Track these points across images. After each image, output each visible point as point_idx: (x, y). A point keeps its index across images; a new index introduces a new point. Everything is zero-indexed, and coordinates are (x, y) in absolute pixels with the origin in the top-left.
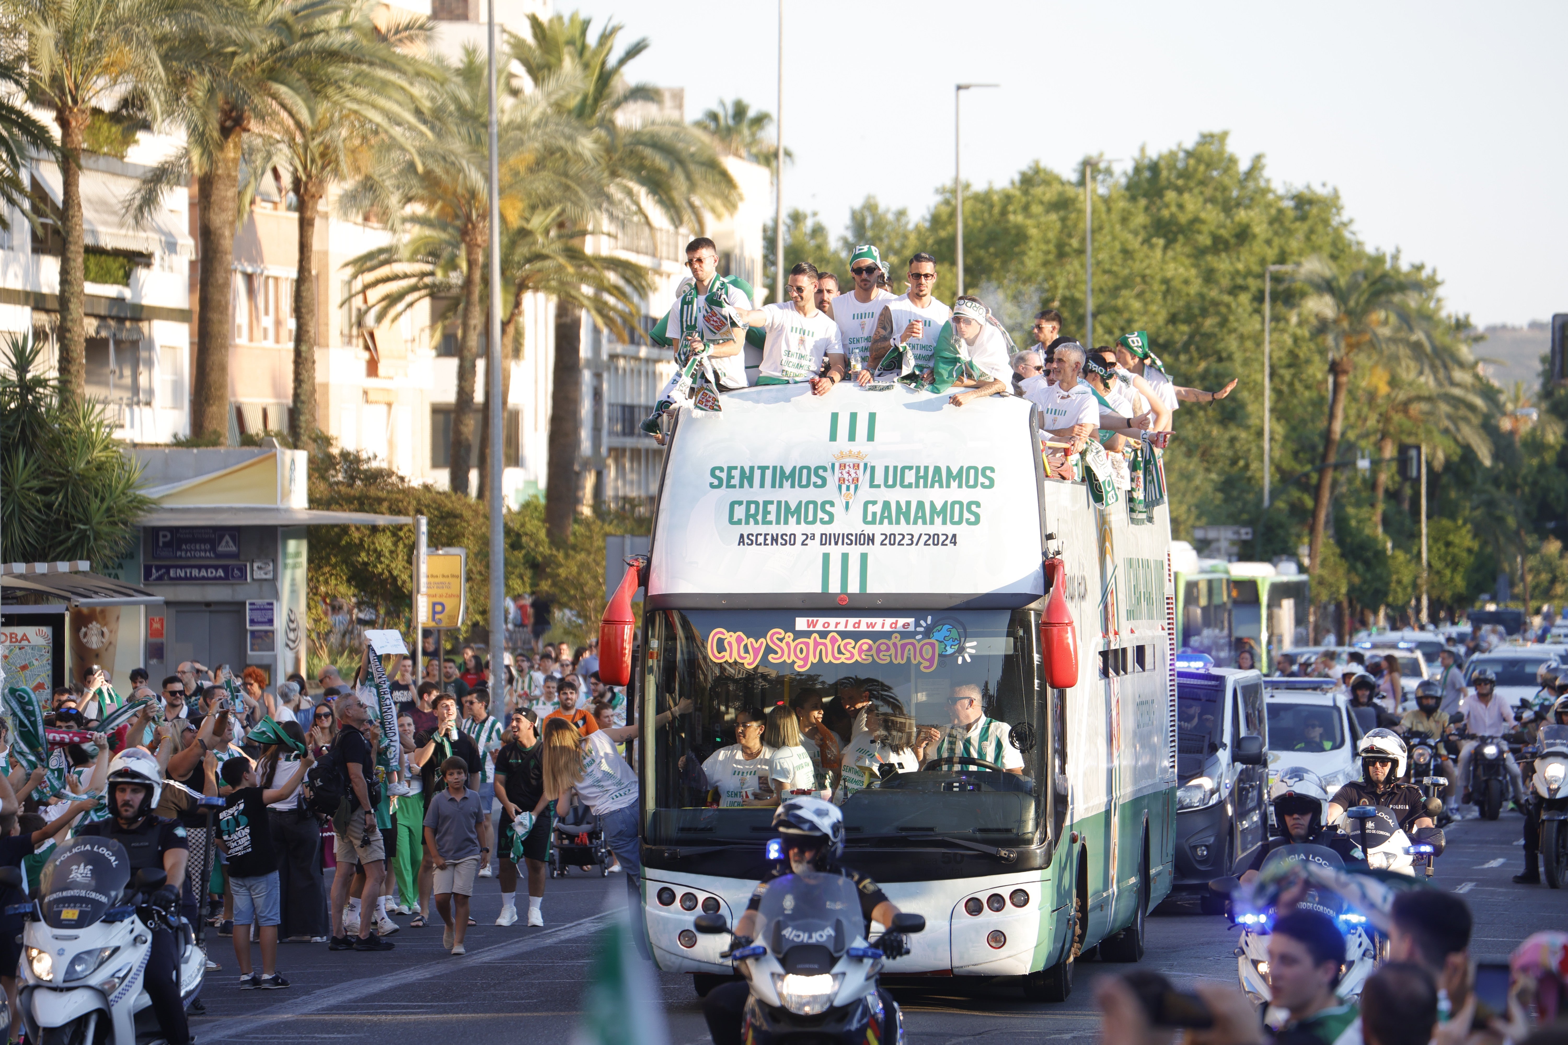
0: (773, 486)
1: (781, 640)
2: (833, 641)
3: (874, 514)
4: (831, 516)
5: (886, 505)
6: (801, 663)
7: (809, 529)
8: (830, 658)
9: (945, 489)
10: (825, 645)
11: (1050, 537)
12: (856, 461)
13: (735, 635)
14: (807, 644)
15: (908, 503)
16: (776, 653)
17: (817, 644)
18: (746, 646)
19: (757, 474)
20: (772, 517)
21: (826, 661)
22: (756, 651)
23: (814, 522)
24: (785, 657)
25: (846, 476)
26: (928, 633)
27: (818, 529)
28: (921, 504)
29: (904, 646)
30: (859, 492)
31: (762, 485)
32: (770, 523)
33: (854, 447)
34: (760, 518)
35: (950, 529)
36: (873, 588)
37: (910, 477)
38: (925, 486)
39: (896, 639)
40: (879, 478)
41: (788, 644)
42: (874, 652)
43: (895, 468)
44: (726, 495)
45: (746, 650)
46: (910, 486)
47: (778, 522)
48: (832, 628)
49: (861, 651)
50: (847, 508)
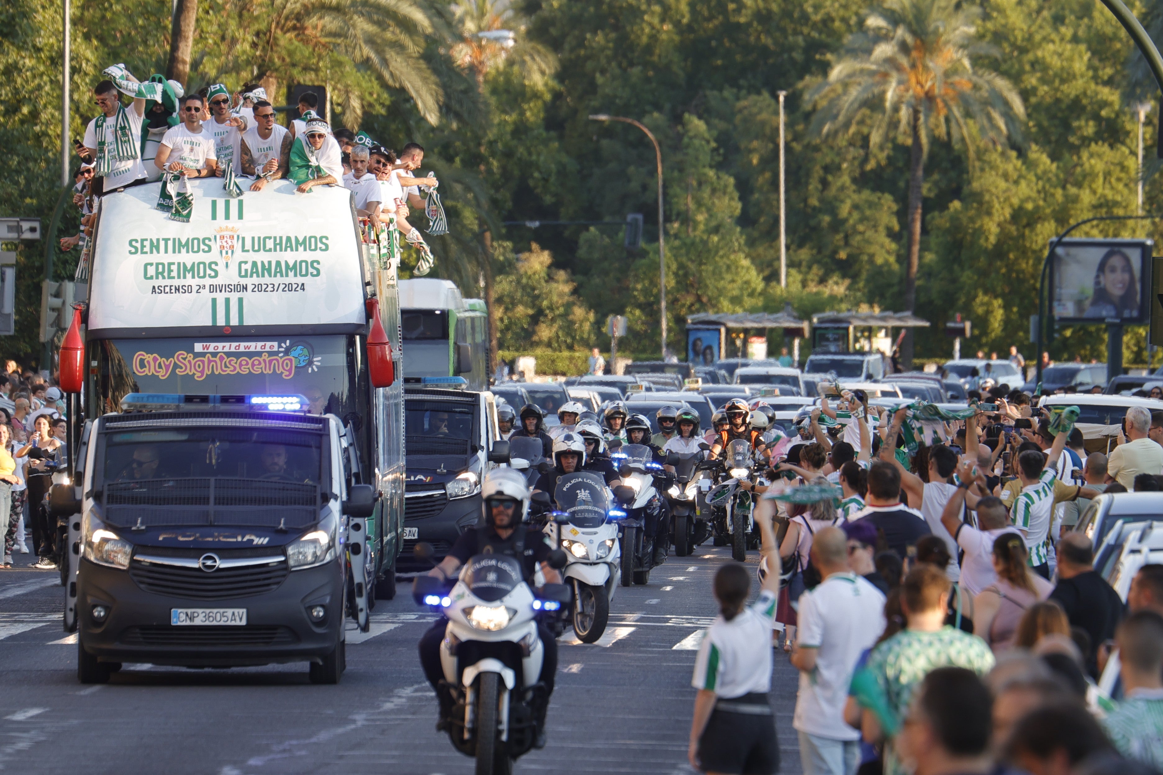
0: (174, 252)
1: (185, 359)
2: (222, 359)
3: (246, 270)
4: (216, 272)
5: (254, 264)
6: (198, 374)
7: (202, 282)
8: (219, 370)
9: (294, 252)
10: (215, 362)
11: (368, 284)
12: (231, 233)
13: (152, 356)
14: (203, 362)
15: (270, 263)
16: (181, 368)
17: (210, 361)
18: (160, 364)
19: (162, 244)
21: (217, 373)
22: (167, 367)
23: (204, 277)
24: (188, 371)
25: (225, 244)
26: (287, 352)
27: (208, 282)
28: (278, 263)
29: (271, 362)
30: (235, 255)
32: (173, 278)
33: (229, 224)
34: (166, 274)
35: (300, 280)
36: (248, 321)
37: (270, 244)
38: (281, 250)
39: (265, 356)
40: (248, 245)
41: (189, 362)
42: (250, 366)
43: (259, 238)
44: (140, 259)
45: (160, 366)
46: (270, 250)
47: (179, 277)
48: (220, 350)
49: (241, 365)
50: (227, 266)
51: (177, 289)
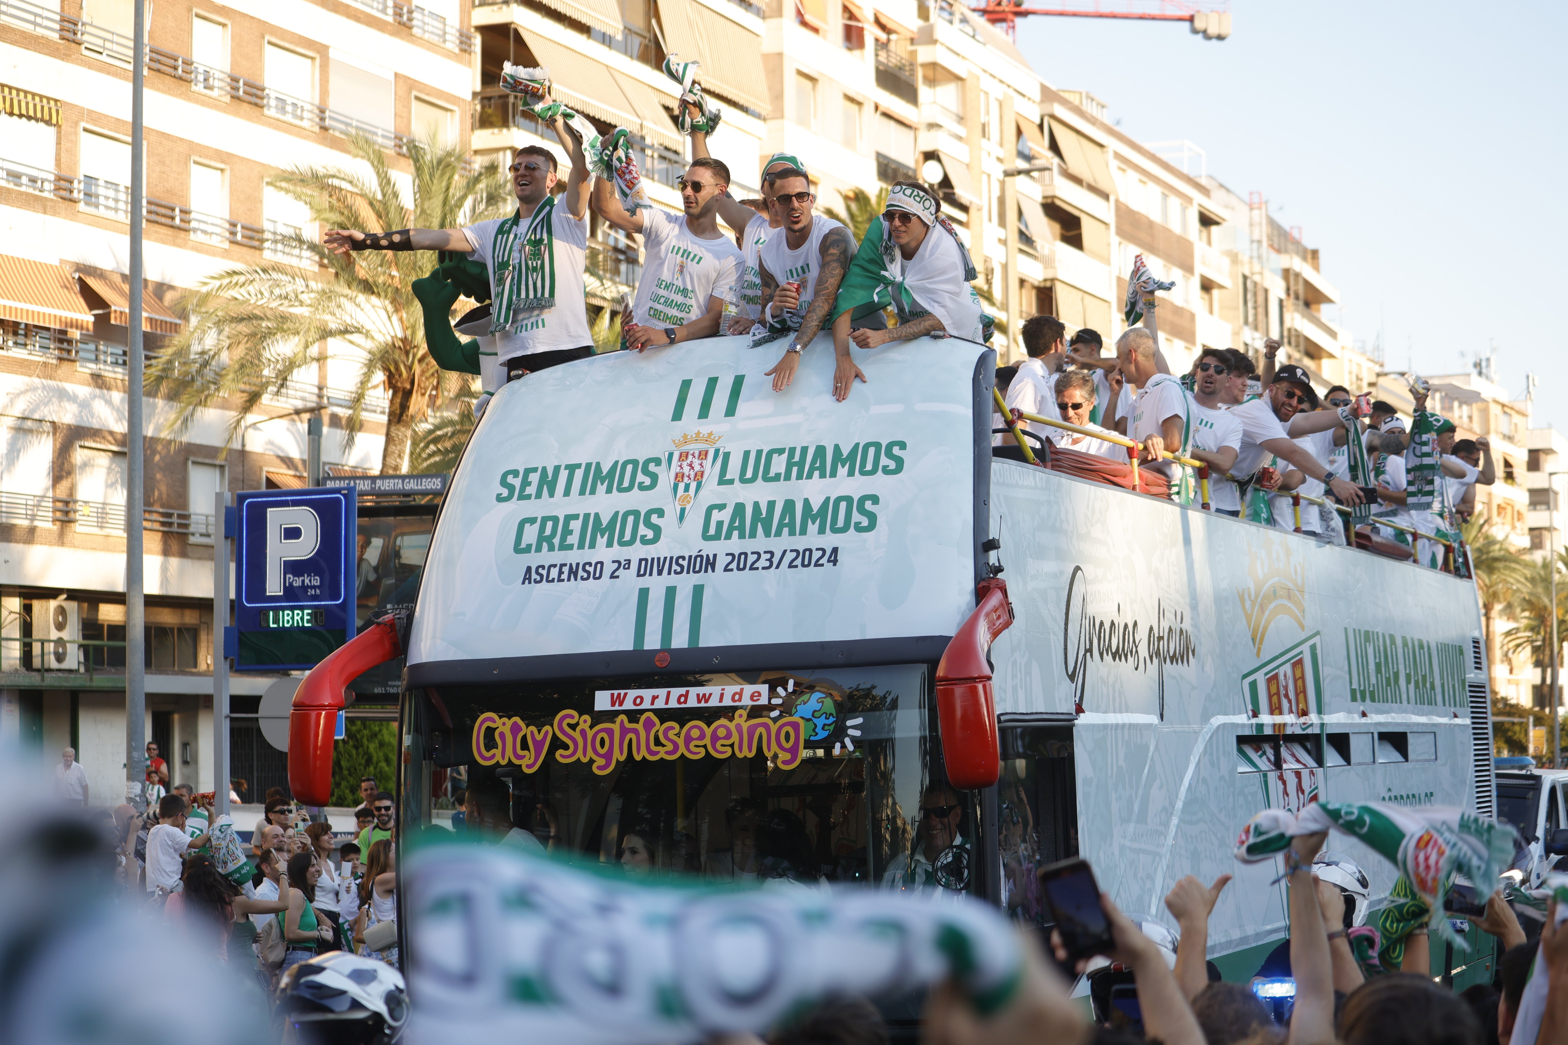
0: (582, 492)
1: (573, 727)
2: (649, 725)
4: (657, 530)
5: (740, 508)
6: (601, 762)
7: (625, 553)
8: (644, 752)
9: (828, 480)
10: (636, 732)
11: (989, 545)
12: (703, 446)
13: (509, 723)
14: (610, 732)
15: (771, 505)
16: (566, 747)
17: (624, 731)
18: (524, 738)
19: (564, 475)
20: (573, 539)
21: (638, 758)
22: (539, 745)
23: (632, 542)
24: (579, 754)
25: (686, 469)
26: (788, 706)
27: (637, 552)
29: (751, 731)
30: (702, 492)
31: (567, 493)
32: (570, 547)
33: (705, 427)
34: (556, 541)
35: (829, 540)
36: (710, 639)
37: (779, 464)
38: (799, 477)
40: (733, 470)
41: (583, 733)
42: (707, 741)
43: (759, 452)
44: (517, 509)
45: (525, 746)
46: (777, 478)
47: (581, 546)
48: (646, 705)
49: (688, 739)
50: (682, 517)
51: (573, 572)
